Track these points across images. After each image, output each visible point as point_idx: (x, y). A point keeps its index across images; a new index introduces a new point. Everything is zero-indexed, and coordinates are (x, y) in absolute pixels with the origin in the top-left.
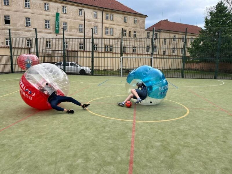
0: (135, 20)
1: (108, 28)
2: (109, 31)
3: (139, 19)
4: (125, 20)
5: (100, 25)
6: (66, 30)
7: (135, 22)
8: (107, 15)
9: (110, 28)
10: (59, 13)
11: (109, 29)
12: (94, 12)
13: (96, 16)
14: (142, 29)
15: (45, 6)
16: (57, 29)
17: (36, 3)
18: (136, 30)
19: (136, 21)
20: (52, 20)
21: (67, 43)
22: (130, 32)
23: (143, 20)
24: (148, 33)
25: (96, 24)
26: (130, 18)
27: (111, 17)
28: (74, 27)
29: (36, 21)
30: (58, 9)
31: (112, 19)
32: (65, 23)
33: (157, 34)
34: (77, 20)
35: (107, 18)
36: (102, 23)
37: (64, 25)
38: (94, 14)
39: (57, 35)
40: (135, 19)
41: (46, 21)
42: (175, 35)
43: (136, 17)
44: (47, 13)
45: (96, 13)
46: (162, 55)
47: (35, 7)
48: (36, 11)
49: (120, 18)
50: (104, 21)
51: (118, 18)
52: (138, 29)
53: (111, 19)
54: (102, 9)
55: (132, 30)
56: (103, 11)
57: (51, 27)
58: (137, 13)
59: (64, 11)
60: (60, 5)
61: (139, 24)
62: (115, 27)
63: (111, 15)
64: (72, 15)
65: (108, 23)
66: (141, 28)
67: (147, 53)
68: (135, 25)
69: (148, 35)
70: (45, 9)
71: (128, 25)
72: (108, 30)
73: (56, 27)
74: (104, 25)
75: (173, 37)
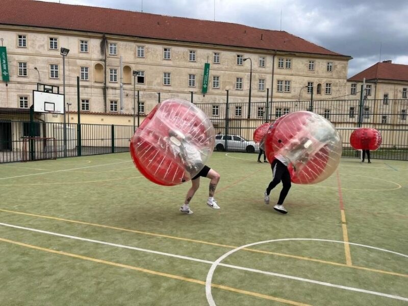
0: (328, 66)
1: (282, 81)
2: (284, 85)
3: (337, 64)
4: (311, 67)
5: (268, 78)
6: (218, 87)
7: (329, 69)
8: (281, 61)
9: (286, 82)
10: (209, 64)
11: (284, 83)
12: (260, 57)
13: (263, 63)
14: (341, 80)
15: (191, 55)
16: (205, 86)
17: (178, 52)
18: (331, 81)
19: (331, 66)
20: (199, 73)
21: (217, 107)
22: (319, 85)
23: (343, 65)
24: (352, 86)
25: (263, 76)
26: (321, 63)
27: (287, 63)
28: (229, 82)
29: (177, 77)
30: (208, 57)
31: (289, 66)
32: (216, 78)
33: (370, 86)
34: (234, 72)
35: (281, 66)
36: (273, 74)
37: (214, 80)
38: (261, 61)
39: (204, 96)
40: (328, 64)
41: (190, 75)
42: (405, 87)
43: (331, 61)
44: (193, 64)
45: (264, 59)
46: (379, 124)
47: (177, 57)
48: (178, 63)
49: (303, 63)
50: (277, 70)
51: (299, 64)
52: (334, 80)
53: (287, 67)
54: (273, 52)
55: (323, 82)
56: (274, 55)
57: (197, 84)
58: (333, 54)
59: (217, 60)
60: (210, 52)
61: (337, 71)
62: (293, 78)
63: (287, 60)
64: (227, 65)
65: (282, 74)
66: (339, 78)
67: (351, 120)
68: (329, 74)
69: (352, 89)
70: (191, 59)
71: (316, 74)
72: (281, 84)
73: (204, 84)
74: (276, 77)
75: (402, 90)
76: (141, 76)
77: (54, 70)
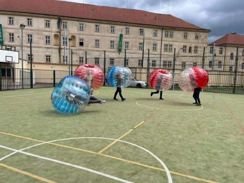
0: (196, 36)
1: (167, 45)
2: (168, 47)
3: (201, 35)
4: (185, 37)
5: (159, 43)
6: (128, 49)
7: (197, 37)
8: (167, 33)
9: (170, 45)
10: (122, 35)
11: (168, 46)
12: (154, 30)
13: (156, 34)
14: (204, 45)
15: (111, 29)
16: (120, 48)
17: (104, 27)
18: (197, 45)
19: (198, 36)
20: (117, 40)
21: (127, 60)
22: (190, 48)
23: (206, 36)
24: (211, 48)
25: (156, 42)
26: (191, 34)
27: (170, 34)
28: (135, 46)
29: (104, 42)
30: (122, 30)
31: (171, 36)
32: (127, 43)
33: (222, 48)
34: (138, 40)
35: (166, 36)
36: (162, 41)
37: (126, 44)
38: (154, 33)
39: (119, 54)
40: (196, 34)
41: (111, 41)
43: (198, 33)
44: (113, 35)
45: (156, 31)
46: (227, 72)
47: (103, 31)
48: (104, 34)
49: (180, 34)
50: (164, 38)
51: (178, 35)
52: (200, 44)
53: (170, 36)
54: (162, 27)
55: (193, 45)
56: (163, 29)
57: (115, 47)
58: (199, 28)
59: (127, 32)
60: (123, 27)
61: (201, 39)
62: (174, 43)
63: (170, 32)
64: (134, 35)
65: (167, 41)
66: (203, 43)
67: (209, 69)
68: (197, 41)
69: (211, 50)
70: (111, 32)
71: (188, 41)
72: (167, 47)
73: (119, 47)
74: (164, 43)
75: (242, 51)
76: (81, 41)
77: (30, 38)
